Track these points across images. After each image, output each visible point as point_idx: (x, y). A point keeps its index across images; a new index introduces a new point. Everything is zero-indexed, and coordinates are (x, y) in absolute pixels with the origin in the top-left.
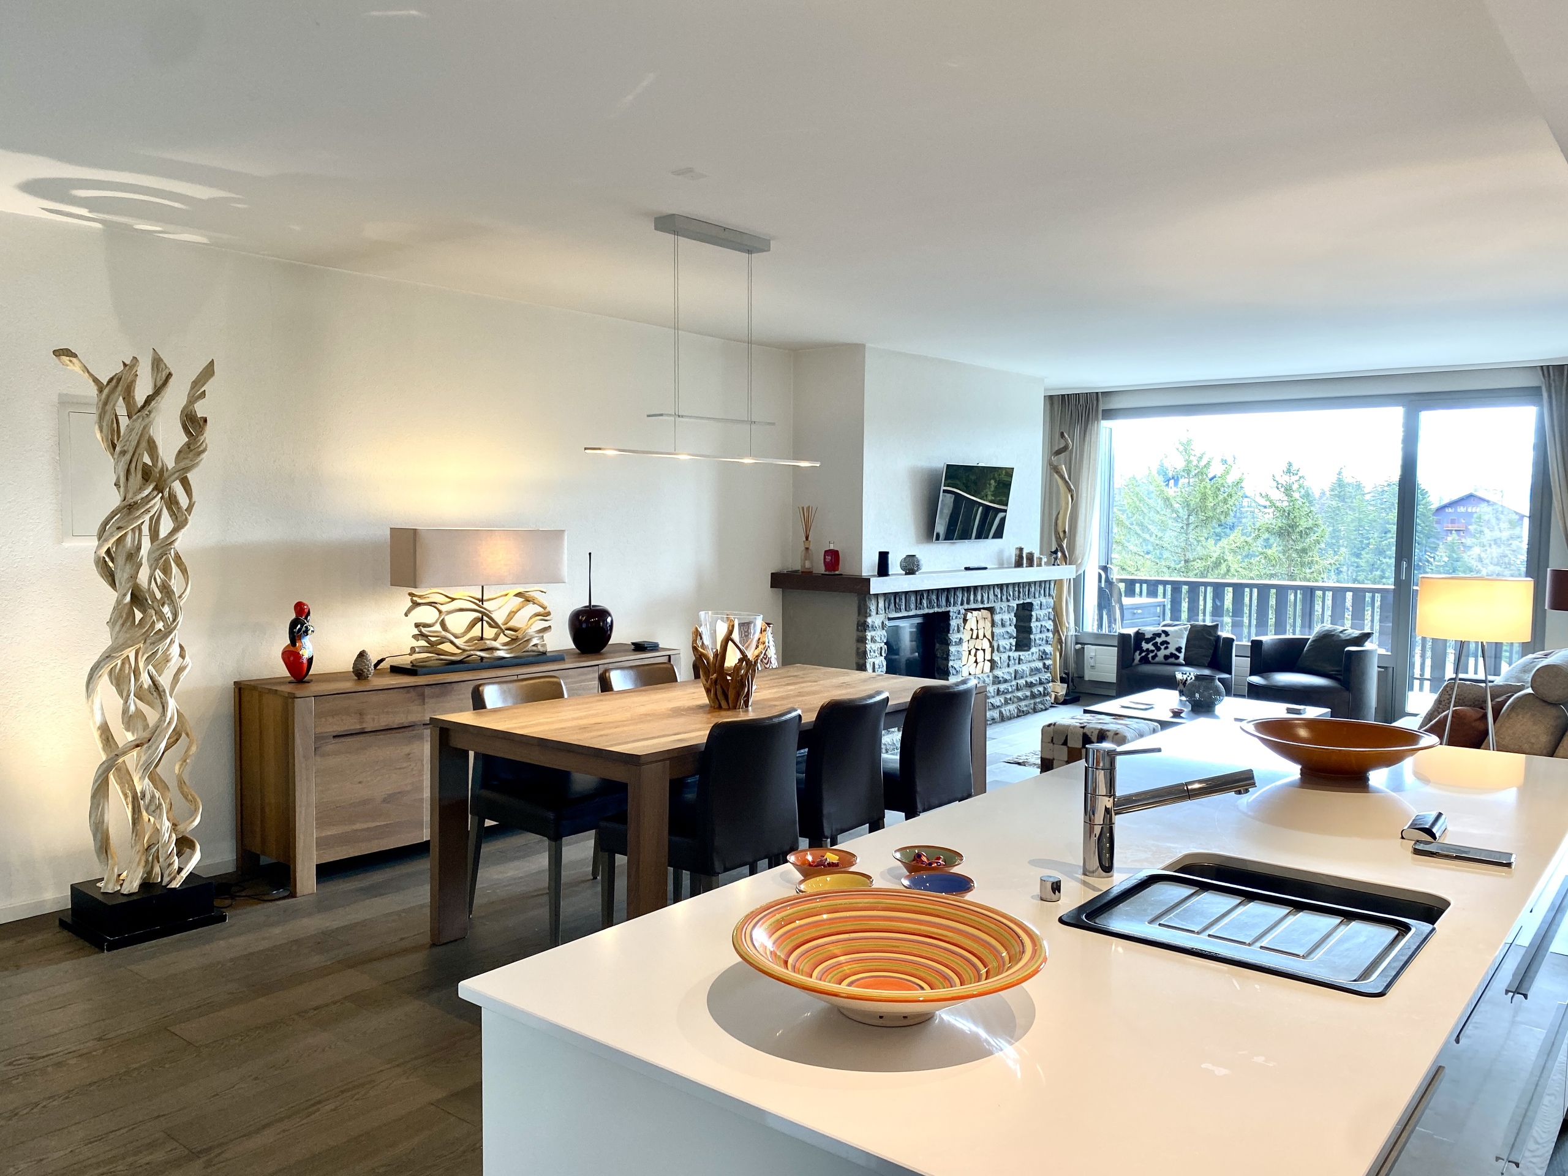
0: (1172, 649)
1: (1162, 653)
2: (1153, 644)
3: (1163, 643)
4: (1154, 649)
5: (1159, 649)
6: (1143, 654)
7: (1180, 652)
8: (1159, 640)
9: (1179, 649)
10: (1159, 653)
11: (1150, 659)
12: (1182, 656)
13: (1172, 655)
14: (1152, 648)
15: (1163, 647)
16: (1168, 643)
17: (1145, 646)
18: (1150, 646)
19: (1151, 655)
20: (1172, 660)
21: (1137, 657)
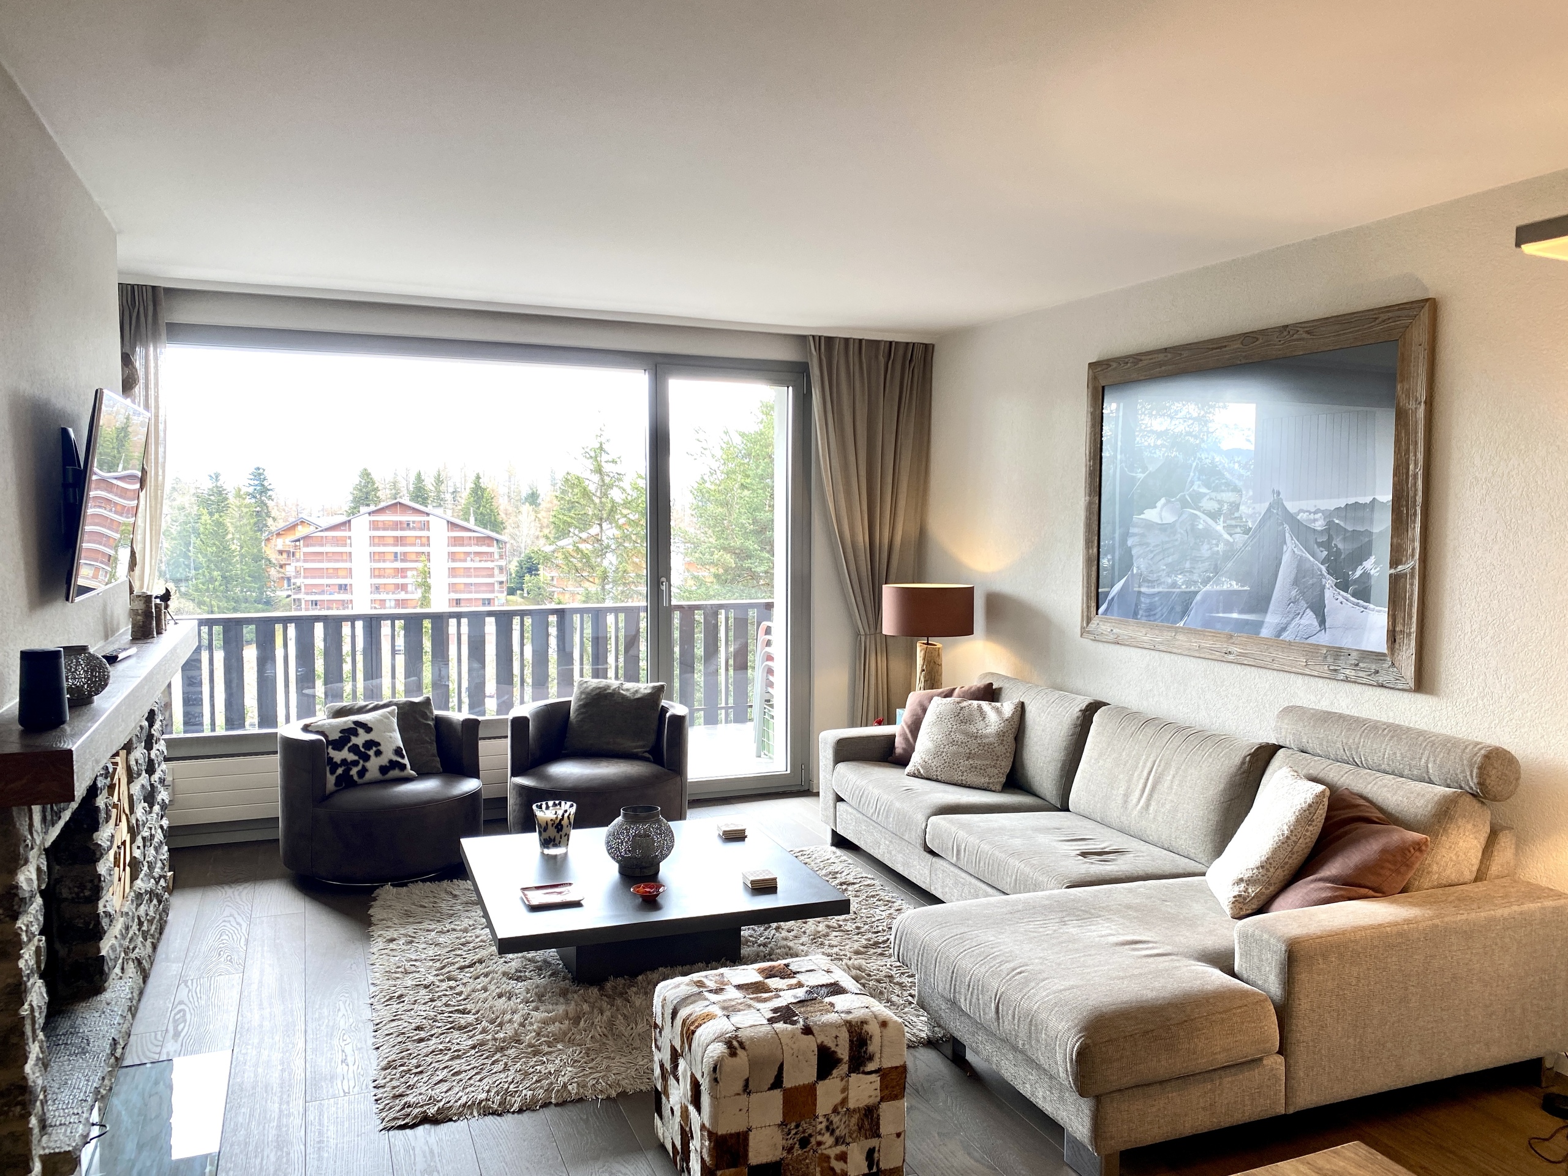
0: (388, 755)
1: (374, 765)
2: (350, 750)
3: (370, 744)
4: (356, 758)
5: (367, 758)
6: (340, 771)
7: (403, 757)
8: (360, 740)
9: (397, 751)
10: (368, 765)
11: (356, 778)
12: (406, 761)
13: (393, 765)
14: (352, 757)
15: (371, 753)
16: (378, 744)
17: (338, 756)
18: (345, 754)
19: (354, 771)
20: (395, 773)
21: (331, 779)
